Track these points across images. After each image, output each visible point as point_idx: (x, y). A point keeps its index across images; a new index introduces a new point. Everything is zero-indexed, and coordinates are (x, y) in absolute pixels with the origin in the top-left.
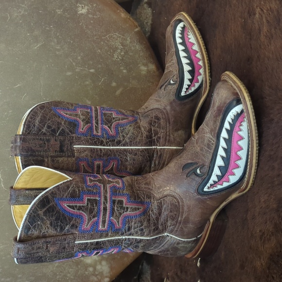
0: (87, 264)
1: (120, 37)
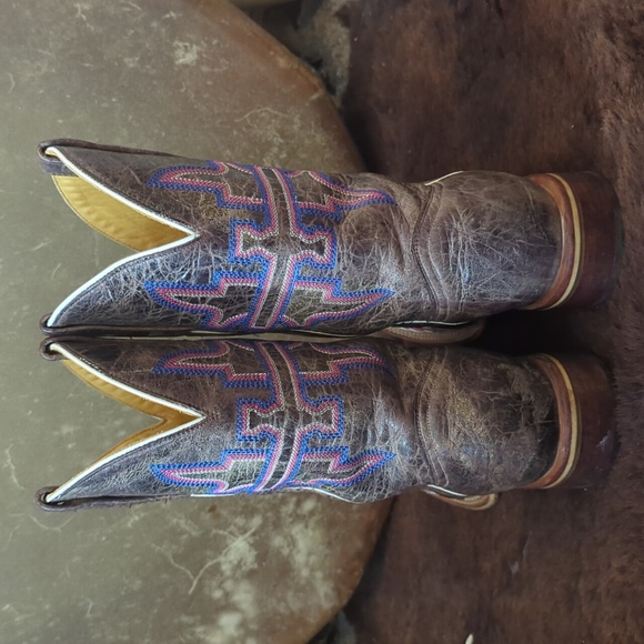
1: (276, 116)
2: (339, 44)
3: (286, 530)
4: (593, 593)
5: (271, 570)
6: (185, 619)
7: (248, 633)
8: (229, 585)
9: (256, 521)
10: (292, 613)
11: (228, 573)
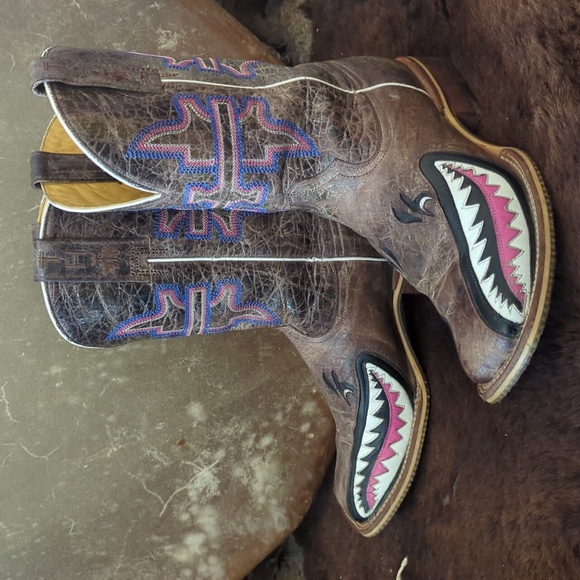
0: (180, 563)
2: (302, 32)
3: (246, 462)
4: (513, 524)
5: (232, 497)
6: (155, 538)
7: (211, 552)
8: (194, 509)
9: (220, 454)
10: (250, 535)
11: (194, 499)
